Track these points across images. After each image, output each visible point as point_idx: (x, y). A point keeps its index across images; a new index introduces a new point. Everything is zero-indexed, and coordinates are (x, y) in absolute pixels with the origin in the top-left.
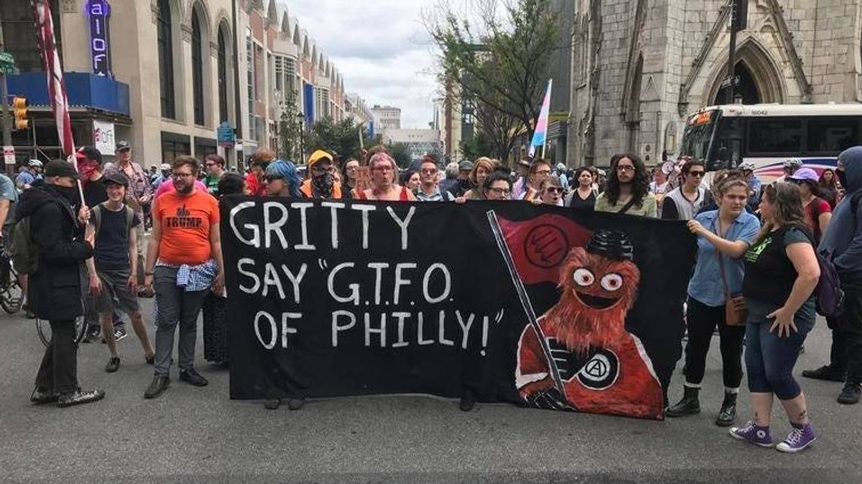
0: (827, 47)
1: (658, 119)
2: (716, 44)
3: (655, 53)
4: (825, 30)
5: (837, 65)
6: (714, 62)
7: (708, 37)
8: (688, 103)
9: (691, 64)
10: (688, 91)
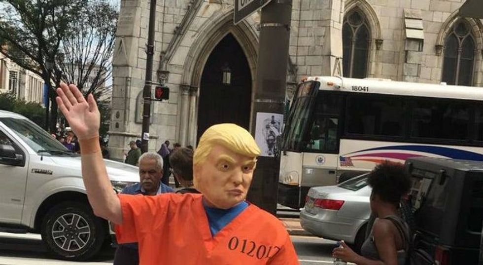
0: (309, 27)
1: (127, 85)
2: (199, 14)
3: (127, 16)
4: (308, 10)
5: (317, 47)
6: (197, 32)
7: (190, 5)
8: (168, 72)
9: (173, 32)
10: (168, 59)
